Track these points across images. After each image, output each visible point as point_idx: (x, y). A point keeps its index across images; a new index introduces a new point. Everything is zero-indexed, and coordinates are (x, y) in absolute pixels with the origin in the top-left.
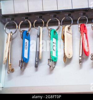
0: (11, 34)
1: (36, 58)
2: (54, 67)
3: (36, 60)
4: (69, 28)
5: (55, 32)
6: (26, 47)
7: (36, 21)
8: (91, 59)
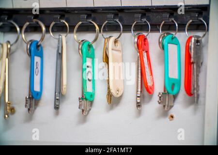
0: (9, 46)
1: (55, 93)
2: (90, 109)
3: (55, 97)
4: (116, 41)
5: (90, 46)
6: (37, 70)
7: (53, 23)
8: (159, 103)
